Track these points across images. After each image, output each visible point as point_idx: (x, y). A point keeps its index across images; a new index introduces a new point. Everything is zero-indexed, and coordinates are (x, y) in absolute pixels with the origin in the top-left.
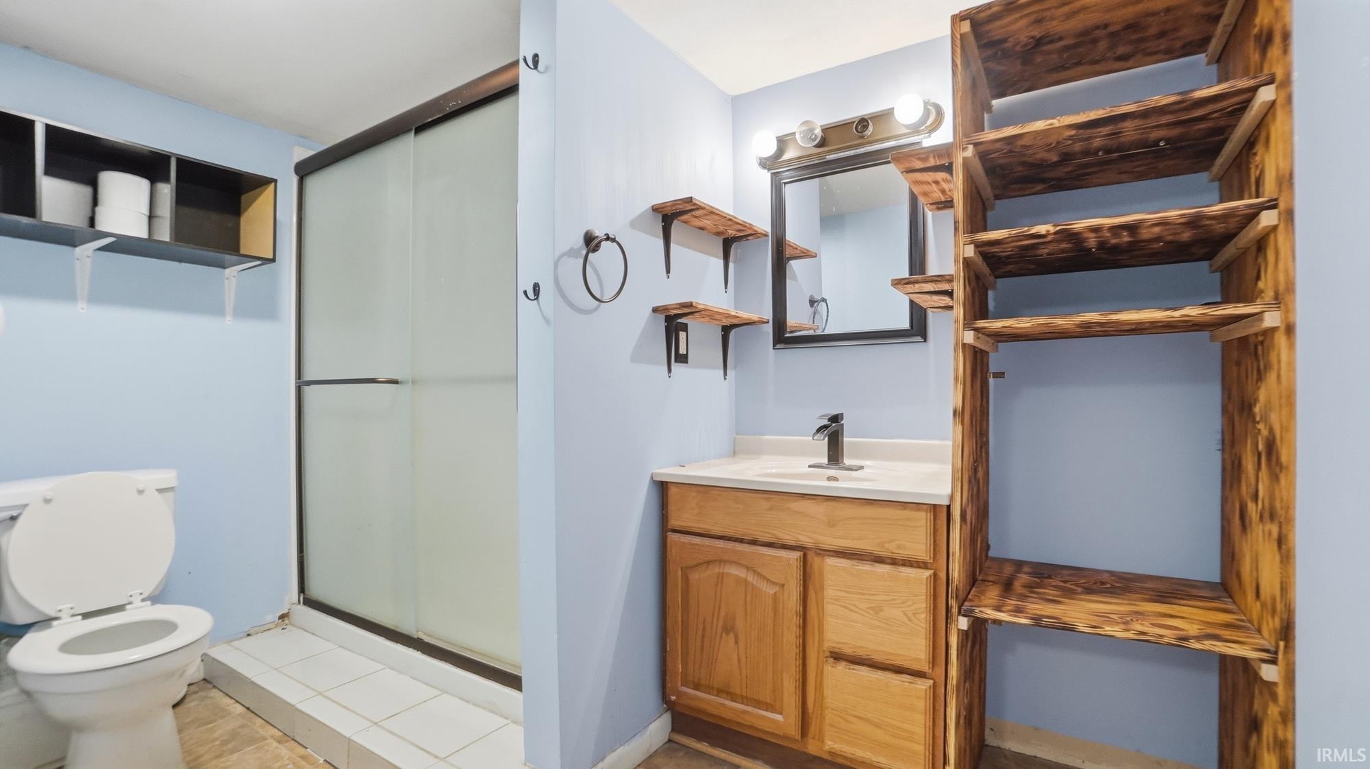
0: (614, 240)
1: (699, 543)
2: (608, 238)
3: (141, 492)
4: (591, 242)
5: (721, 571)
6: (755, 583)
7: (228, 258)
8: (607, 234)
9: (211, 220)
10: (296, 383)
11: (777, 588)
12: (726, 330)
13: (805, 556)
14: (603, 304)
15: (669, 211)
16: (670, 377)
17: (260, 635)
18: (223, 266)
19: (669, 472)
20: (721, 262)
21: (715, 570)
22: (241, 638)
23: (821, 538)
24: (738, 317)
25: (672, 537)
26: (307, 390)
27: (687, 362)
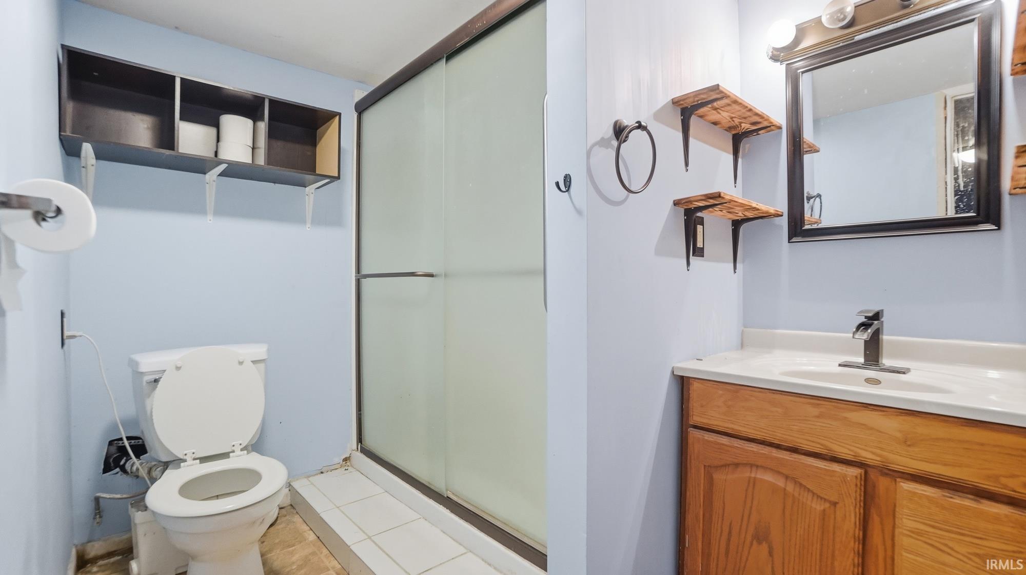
0: (644, 128)
1: (728, 443)
2: (640, 126)
3: (241, 363)
4: (620, 132)
5: (753, 475)
6: (796, 494)
7: (310, 177)
8: (639, 122)
9: (297, 150)
10: (356, 276)
11: (827, 505)
12: (736, 225)
13: (866, 473)
14: (631, 195)
15: (688, 103)
16: (688, 270)
17: (329, 473)
18: (304, 185)
19: (690, 366)
20: (731, 157)
21: (747, 473)
22: (317, 474)
23: (892, 457)
24: (758, 210)
25: (693, 433)
26: (364, 282)
27: (703, 257)
